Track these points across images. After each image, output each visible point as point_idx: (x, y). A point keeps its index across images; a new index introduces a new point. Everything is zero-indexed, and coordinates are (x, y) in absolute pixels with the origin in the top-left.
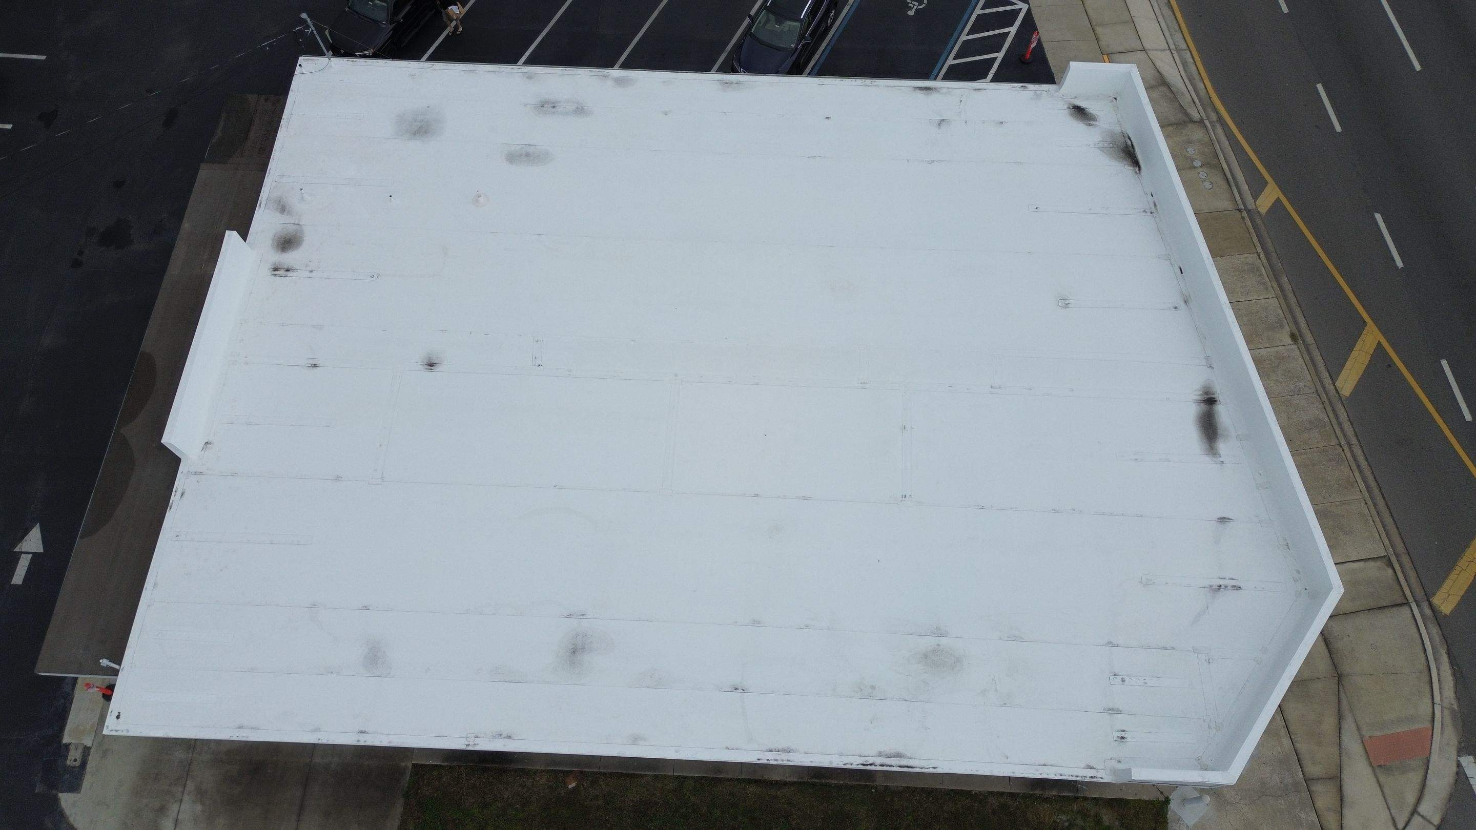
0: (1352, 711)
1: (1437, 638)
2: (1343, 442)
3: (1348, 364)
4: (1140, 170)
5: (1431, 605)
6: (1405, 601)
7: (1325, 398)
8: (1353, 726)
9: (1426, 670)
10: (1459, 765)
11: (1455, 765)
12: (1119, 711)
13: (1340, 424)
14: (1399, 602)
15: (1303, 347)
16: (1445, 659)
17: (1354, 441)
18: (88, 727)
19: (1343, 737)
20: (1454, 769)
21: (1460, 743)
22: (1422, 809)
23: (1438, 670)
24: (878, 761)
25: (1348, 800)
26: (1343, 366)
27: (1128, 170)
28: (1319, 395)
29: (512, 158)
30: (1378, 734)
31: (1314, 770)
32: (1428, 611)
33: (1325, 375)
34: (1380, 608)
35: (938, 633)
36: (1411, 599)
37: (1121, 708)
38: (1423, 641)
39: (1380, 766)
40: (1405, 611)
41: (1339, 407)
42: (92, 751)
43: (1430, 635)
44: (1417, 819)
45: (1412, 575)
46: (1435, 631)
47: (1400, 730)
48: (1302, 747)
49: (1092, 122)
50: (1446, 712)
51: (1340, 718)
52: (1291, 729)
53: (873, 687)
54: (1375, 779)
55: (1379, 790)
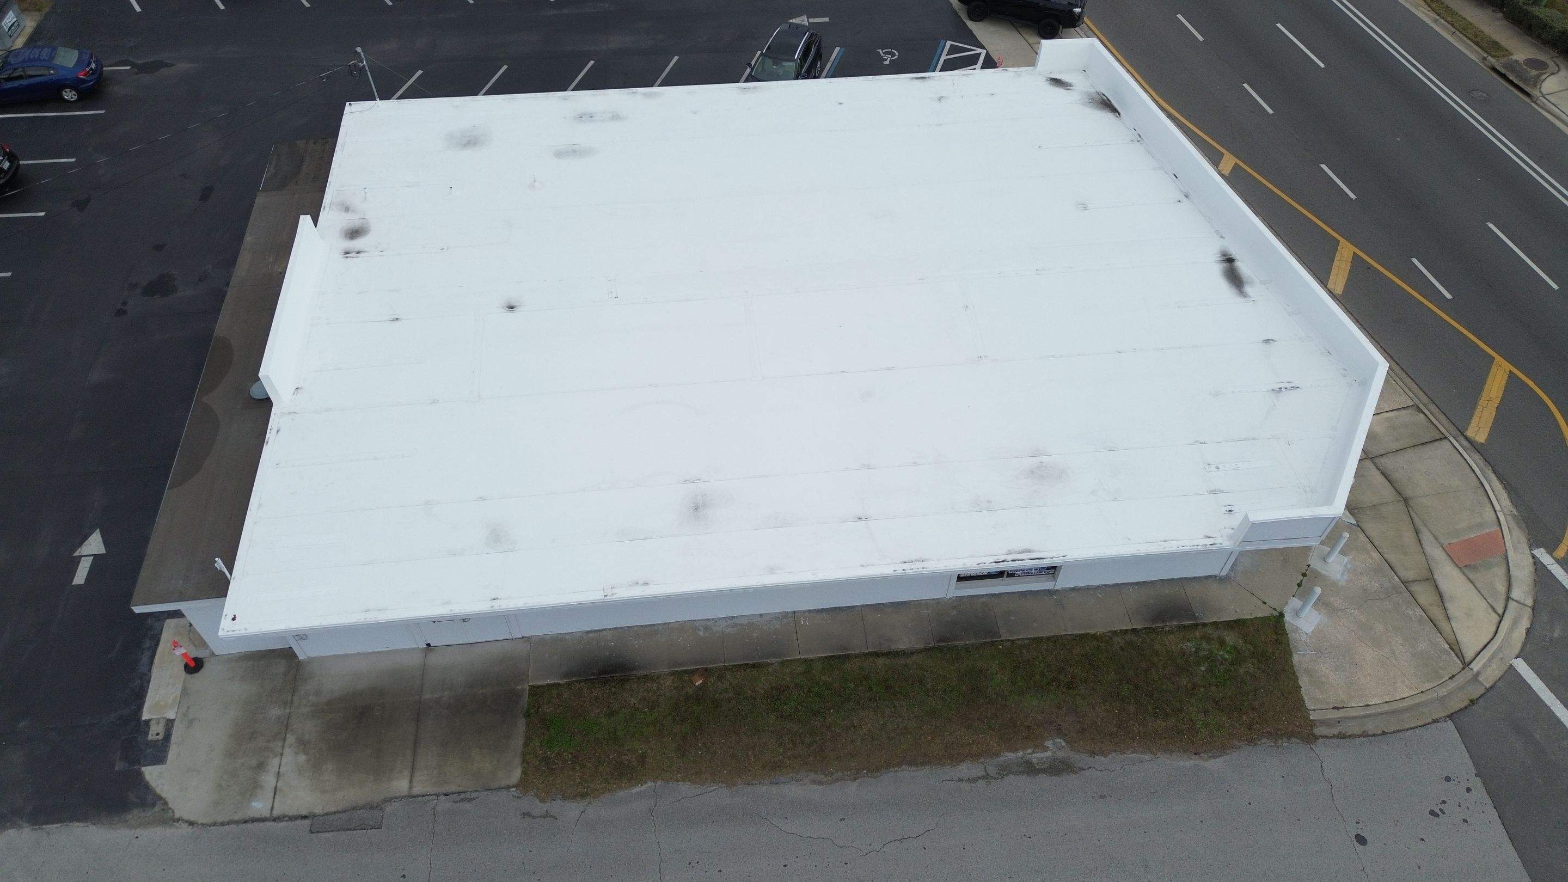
0: (1425, 525)
1: (1482, 463)
3: (1334, 272)
4: (1119, 114)
5: (1466, 438)
6: (1443, 437)
8: (1431, 537)
9: (1480, 486)
10: (1534, 557)
11: (1531, 558)
12: (1221, 492)
14: (1437, 437)
16: (1493, 477)
18: (170, 701)
19: (1425, 547)
20: (1531, 560)
21: (1529, 540)
22: (1515, 594)
23: (1489, 483)
24: (1009, 558)
25: (1446, 596)
26: (1330, 273)
27: (1110, 116)
29: (559, 154)
30: (1455, 540)
31: (1409, 575)
32: (1466, 443)
34: (1422, 444)
36: (1447, 434)
37: (1222, 489)
38: (1469, 464)
39: (1466, 566)
40: (1445, 444)
42: (176, 723)
43: (1474, 461)
44: (1512, 605)
45: (1442, 418)
46: (1477, 457)
47: (1473, 535)
48: (1392, 558)
49: (1069, 88)
50: (1510, 518)
51: (1417, 532)
52: (1376, 543)
53: (989, 502)
54: (1464, 577)
55: (1471, 585)
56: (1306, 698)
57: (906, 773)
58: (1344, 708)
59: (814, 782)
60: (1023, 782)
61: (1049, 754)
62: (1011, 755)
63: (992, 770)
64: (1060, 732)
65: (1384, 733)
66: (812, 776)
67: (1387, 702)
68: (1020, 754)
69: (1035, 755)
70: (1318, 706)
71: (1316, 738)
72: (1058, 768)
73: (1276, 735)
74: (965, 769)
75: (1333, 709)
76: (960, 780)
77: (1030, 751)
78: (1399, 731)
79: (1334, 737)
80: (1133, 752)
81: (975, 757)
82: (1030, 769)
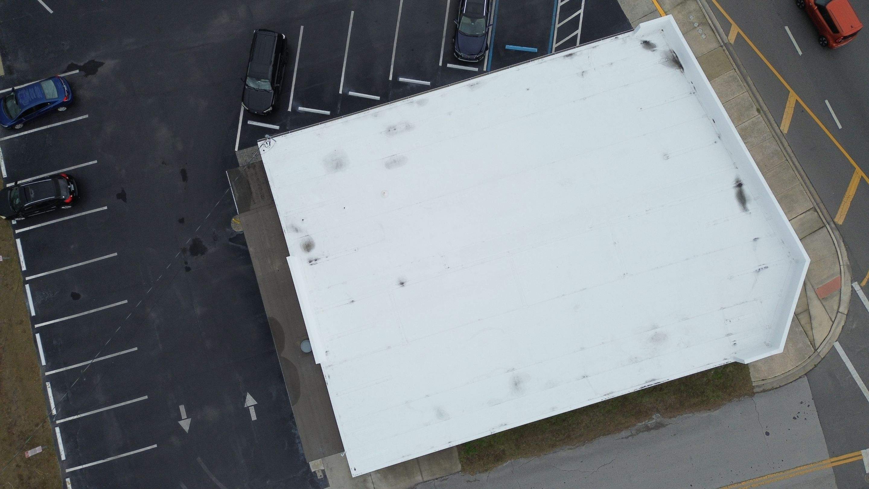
1: (839, 237)
2: (788, 158)
3: (784, 116)
4: (683, 70)
5: (834, 223)
6: (824, 225)
7: (777, 139)
8: (811, 286)
9: (836, 252)
10: (852, 287)
11: (851, 287)
12: (731, 334)
13: (785, 149)
14: (821, 226)
15: (763, 114)
16: (842, 244)
17: (792, 155)
19: (807, 293)
20: (851, 289)
21: (852, 278)
22: (840, 310)
23: (840, 250)
24: (646, 385)
25: (812, 317)
26: (782, 118)
27: (678, 71)
28: (774, 137)
29: (388, 165)
30: (821, 286)
31: (799, 311)
32: (833, 226)
33: (775, 125)
34: (814, 232)
35: (655, 327)
36: (826, 223)
37: (732, 333)
38: (833, 241)
39: (823, 299)
40: (824, 229)
41: (784, 140)
42: (326, 471)
43: (835, 236)
44: (839, 315)
45: (825, 211)
46: (837, 233)
47: (829, 281)
49: (654, 49)
50: (845, 267)
53: (636, 358)
54: (822, 305)
55: (824, 308)
56: (751, 377)
57: (602, 439)
58: (766, 379)
59: (569, 449)
60: (645, 435)
61: (654, 421)
62: (640, 424)
63: (634, 432)
64: (658, 411)
65: (780, 387)
66: (568, 447)
67: (783, 374)
68: (644, 423)
69: (649, 422)
70: (756, 380)
71: (754, 393)
72: (659, 426)
73: (739, 396)
74: (624, 434)
75: (762, 380)
76: (623, 438)
77: (647, 421)
78: (786, 385)
79: (761, 392)
80: (686, 414)
81: (627, 428)
82: (648, 429)
